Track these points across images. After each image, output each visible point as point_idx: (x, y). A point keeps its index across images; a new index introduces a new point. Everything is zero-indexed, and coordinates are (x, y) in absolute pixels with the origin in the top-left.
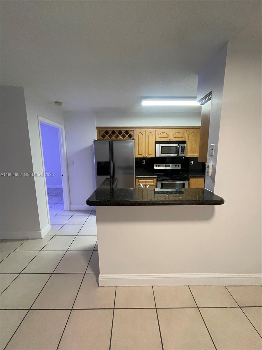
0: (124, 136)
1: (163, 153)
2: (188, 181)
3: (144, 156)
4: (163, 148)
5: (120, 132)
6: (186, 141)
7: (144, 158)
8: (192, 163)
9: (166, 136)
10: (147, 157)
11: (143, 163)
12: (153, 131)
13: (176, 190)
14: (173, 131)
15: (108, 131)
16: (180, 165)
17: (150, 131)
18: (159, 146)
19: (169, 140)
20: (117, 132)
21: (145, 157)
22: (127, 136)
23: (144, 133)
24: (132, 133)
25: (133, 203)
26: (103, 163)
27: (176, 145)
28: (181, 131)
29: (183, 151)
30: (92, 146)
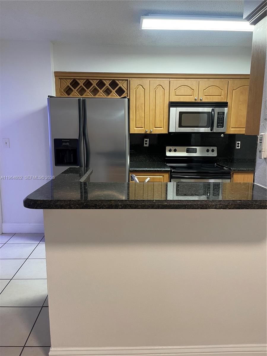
0: (108, 91)
1: (182, 125)
2: (230, 179)
3: (146, 131)
4: (183, 115)
5: (101, 84)
6: (227, 103)
7: (146, 136)
8: (238, 146)
9: (189, 92)
10: (153, 133)
11: (145, 145)
12: (165, 82)
13: (208, 198)
14: (204, 83)
15: (78, 81)
16: (215, 148)
17: (158, 81)
18: (175, 112)
19: (195, 100)
20: (94, 83)
21: (148, 132)
22: (114, 91)
23: (147, 87)
24: (122, 85)
25: (113, 203)
26: (66, 142)
27: (208, 110)
28: (217, 82)
29: (221, 123)
30: (44, 108)
